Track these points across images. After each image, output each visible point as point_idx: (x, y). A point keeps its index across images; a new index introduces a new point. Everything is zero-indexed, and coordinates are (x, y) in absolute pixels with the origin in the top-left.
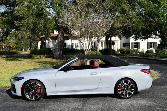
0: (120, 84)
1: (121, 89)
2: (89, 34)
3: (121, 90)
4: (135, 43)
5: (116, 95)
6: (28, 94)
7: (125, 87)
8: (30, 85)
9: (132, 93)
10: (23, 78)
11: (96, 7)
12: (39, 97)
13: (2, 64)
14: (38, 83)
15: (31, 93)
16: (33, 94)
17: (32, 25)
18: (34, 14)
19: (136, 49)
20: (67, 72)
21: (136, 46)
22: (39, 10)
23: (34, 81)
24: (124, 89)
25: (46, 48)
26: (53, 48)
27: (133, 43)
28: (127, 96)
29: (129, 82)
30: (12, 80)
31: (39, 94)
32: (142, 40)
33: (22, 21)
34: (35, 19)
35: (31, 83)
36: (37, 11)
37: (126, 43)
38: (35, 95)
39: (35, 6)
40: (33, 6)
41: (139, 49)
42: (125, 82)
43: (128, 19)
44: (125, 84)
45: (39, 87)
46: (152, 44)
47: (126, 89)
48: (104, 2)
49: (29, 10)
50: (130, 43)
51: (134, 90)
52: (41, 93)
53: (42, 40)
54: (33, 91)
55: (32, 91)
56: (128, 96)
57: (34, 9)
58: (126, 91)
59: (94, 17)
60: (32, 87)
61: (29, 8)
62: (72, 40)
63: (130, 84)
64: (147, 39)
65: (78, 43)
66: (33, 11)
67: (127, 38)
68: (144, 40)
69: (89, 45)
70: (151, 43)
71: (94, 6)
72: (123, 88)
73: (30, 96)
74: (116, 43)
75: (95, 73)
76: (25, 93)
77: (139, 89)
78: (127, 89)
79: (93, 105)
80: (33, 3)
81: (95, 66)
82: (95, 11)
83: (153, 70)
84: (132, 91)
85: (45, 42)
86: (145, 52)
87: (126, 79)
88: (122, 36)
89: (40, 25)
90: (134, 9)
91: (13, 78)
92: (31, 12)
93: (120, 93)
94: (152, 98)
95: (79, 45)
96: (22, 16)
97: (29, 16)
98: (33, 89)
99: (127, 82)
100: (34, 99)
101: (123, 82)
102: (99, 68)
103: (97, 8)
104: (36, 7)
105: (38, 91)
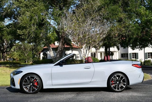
0: (113, 78)
1: (114, 82)
2: (86, 40)
3: (114, 84)
4: (133, 54)
5: (108, 89)
6: (26, 87)
7: (117, 81)
8: (28, 78)
9: (124, 86)
10: (22, 72)
11: (92, 15)
12: (36, 90)
13: (5, 71)
14: (36, 76)
15: (29, 86)
16: (30, 87)
17: (33, 34)
18: (35, 24)
19: (134, 59)
21: (134, 57)
22: (40, 20)
23: (32, 75)
24: (117, 83)
25: (48, 59)
26: (53, 57)
27: (131, 53)
28: (119, 90)
29: (121, 76)
30: (12, 75)
31: (37, 87)
32: (140, 50)
33: (23, 30)
34: (37, 29)
35: (30, 76)
36: (38, 21)
37: (124, 54)
38: (32, 88)
39: (36, 16)
40: (34, 16)
41: (137, 60)
42: (117, 76)
43: (124, 27)
44: (117, 78)
45: (37, 80)
46: (150, 55)
47: (118, 82)
48: (101, 10)
49: (31, 20)
50: (128, 54)
51: (126, 83)
52: (38, 86)
53: (45, 51)
54: (31, 84)
56: (121, 90)
57: (36, 19)
58: (118, 84)
59: (91, 24)
60: (30, 81)
61: (31, 18)
62: (72, 51)
63: (122, 78)
64: (144, 48)
65: (78, 54)
66: (35, 21)
67: (124, 48)
68: (141, 50)
69: (86, 51)
70: (149, 53)
71: (91, 13)
72: (115, 81)
73: (28, 89)
74: (115, 53)
75: (89, 67)
76: (24, 85)
77: (131, 83)
78: (120, 83)
79: (86, 96)
80: (35, 13)
81: (89, 62)
82: (92, 19)
83: (148, 74)
84: (124, 85)
85: (47, 53)
86: (143, 62)
87: (118, 73)
88: (120, 47)
89: (41, 35)
90: (130, 18)
91: (13, 73)
92: (33, 21)
93: (112, 86)
94: (144, 91)
95: (79, 56)
96: (25, 25)
97: (30, 26)
98: (31, 82)
99: (119, 76)
100: (31, 92)
101: (116, 75)
102: (92, 63)
103: (94, 16)
104: (38, 17)
105: (35, 84)
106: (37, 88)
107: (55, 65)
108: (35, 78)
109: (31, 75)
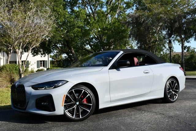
12: (89, 111)
14: (84, 88)
15: (75, 107)
16: (77, 108)
20: (120, 70)
35: (73, 90)
41: (28, 69)
52: (92, 105)
54: (78, 103)
55: (76, 104)
70: (41, 61)
75: (147, 72)
86: (35, 71)
98: (76, 101)
100: (81, 117)
105: (85, 102)
106: (89, 109)
107: (110, 69)
108: (84, 90)
109: (76, 87)
